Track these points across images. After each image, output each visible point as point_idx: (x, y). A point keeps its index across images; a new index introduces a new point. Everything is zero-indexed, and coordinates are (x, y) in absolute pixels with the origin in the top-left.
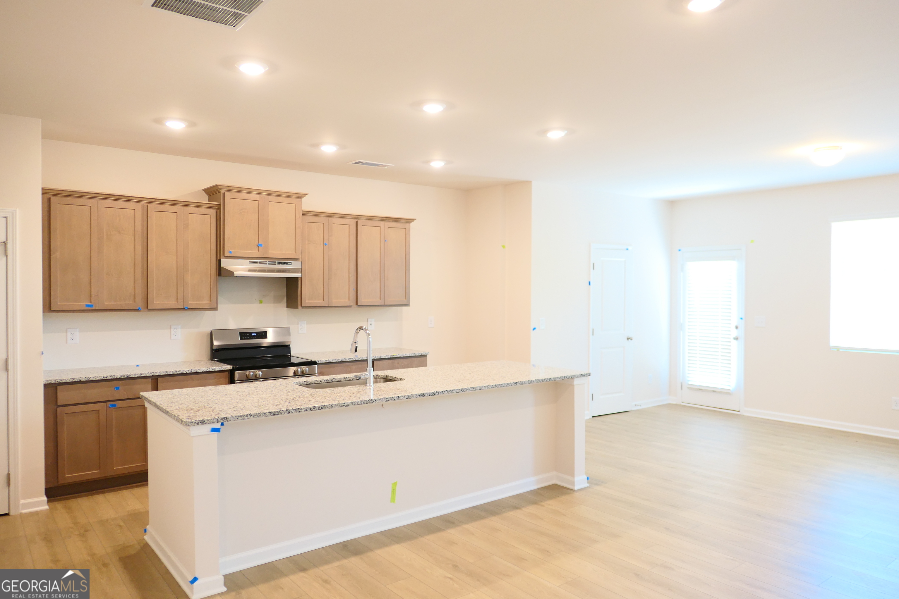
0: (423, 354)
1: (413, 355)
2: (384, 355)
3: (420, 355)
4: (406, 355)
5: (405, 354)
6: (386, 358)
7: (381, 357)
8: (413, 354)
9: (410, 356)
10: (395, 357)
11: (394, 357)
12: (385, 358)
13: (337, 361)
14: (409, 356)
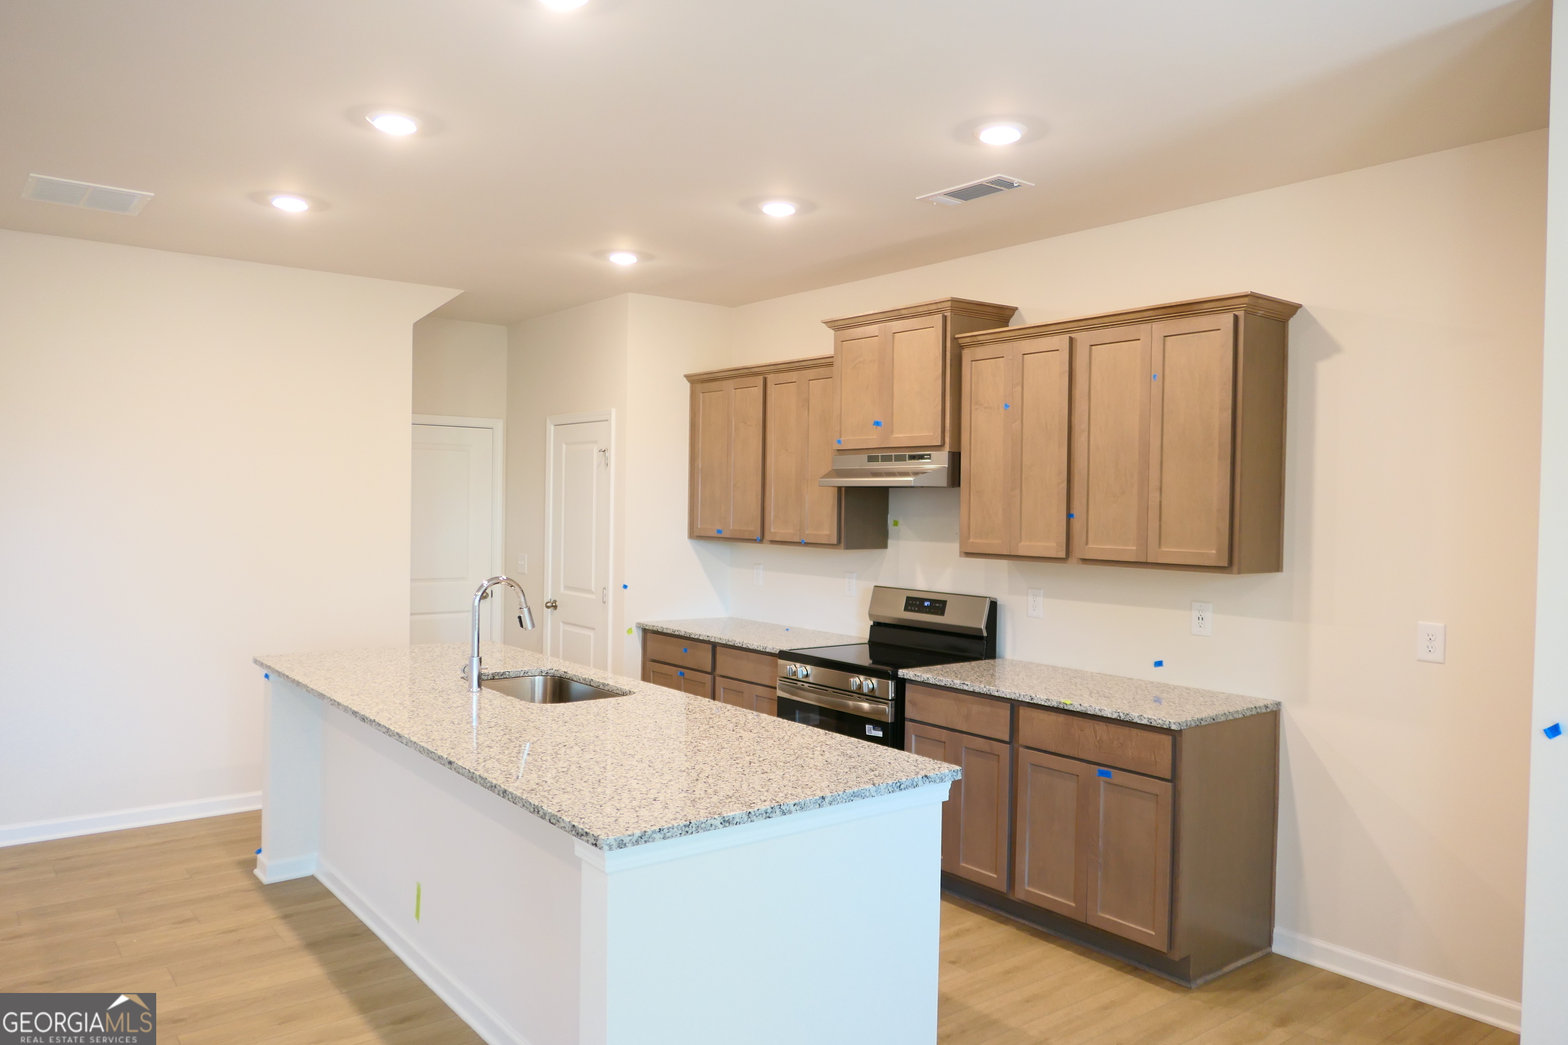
0: (1154, 724)
1: (1123, 717)
2: (1042, 697)
3: (1145, 722)
4: (1100, 710)
5: (1097, 708)
6: (1046, 704)
7: (1032, 699)
8: (1121, 715)
9: (1114, 717)
10: (1071, 708)
11: (1065, 708)
12: (1043, 703)
13: (936, 682)
14: (1109, 716)
